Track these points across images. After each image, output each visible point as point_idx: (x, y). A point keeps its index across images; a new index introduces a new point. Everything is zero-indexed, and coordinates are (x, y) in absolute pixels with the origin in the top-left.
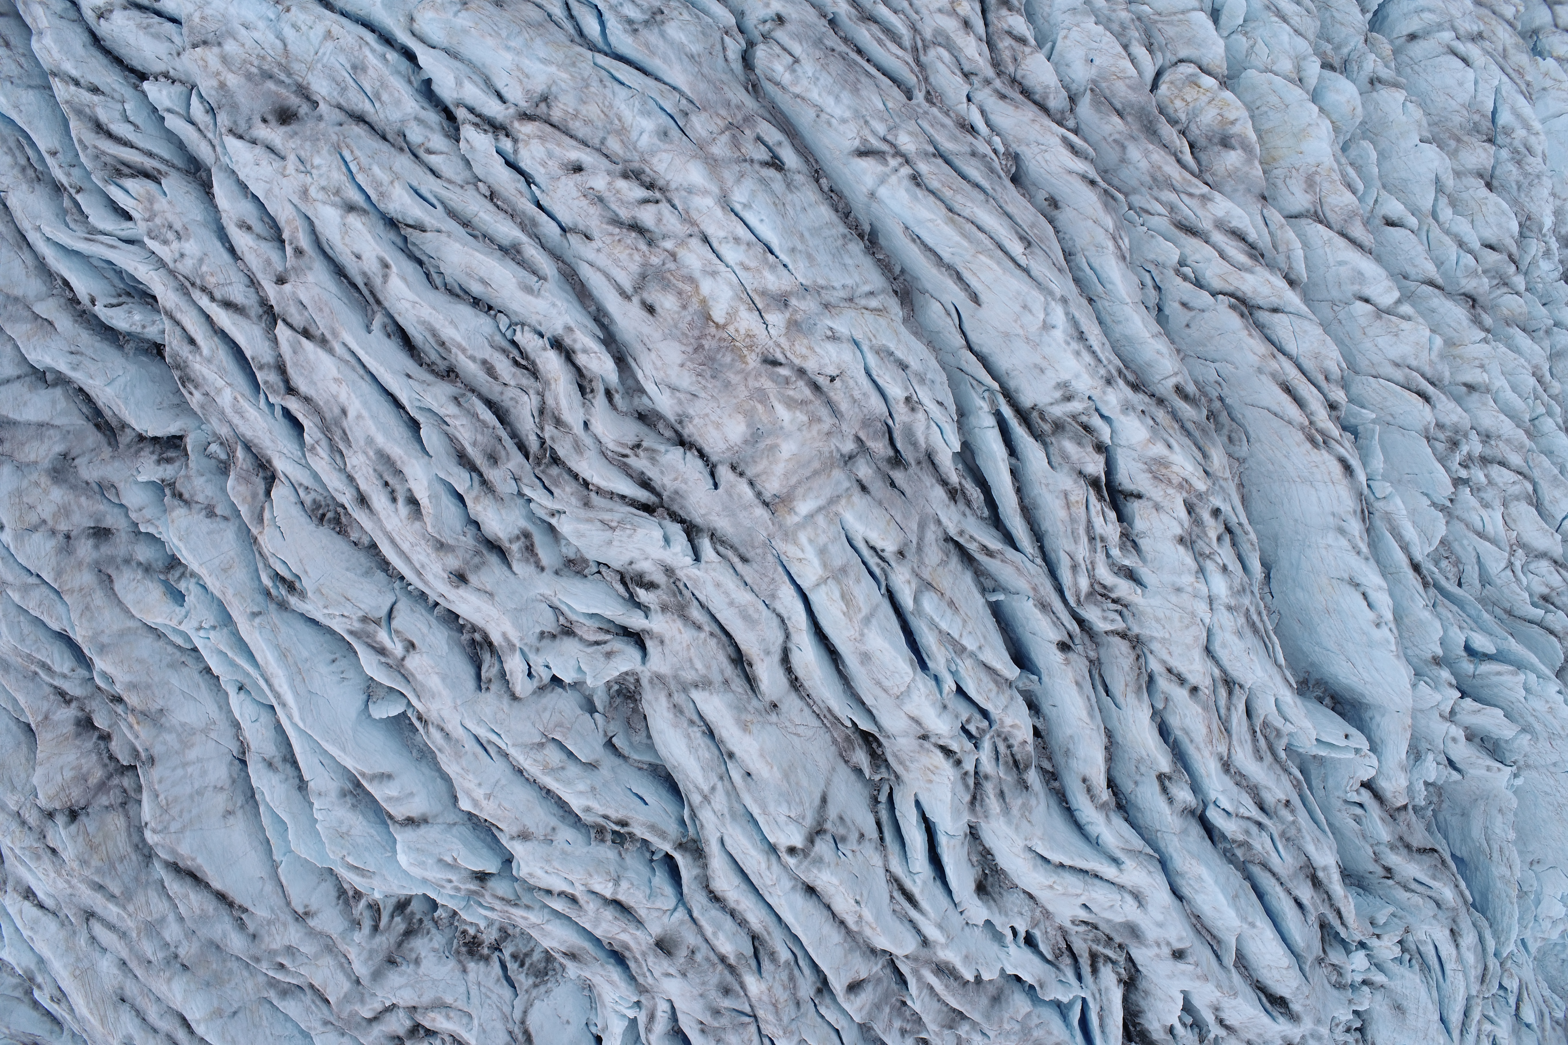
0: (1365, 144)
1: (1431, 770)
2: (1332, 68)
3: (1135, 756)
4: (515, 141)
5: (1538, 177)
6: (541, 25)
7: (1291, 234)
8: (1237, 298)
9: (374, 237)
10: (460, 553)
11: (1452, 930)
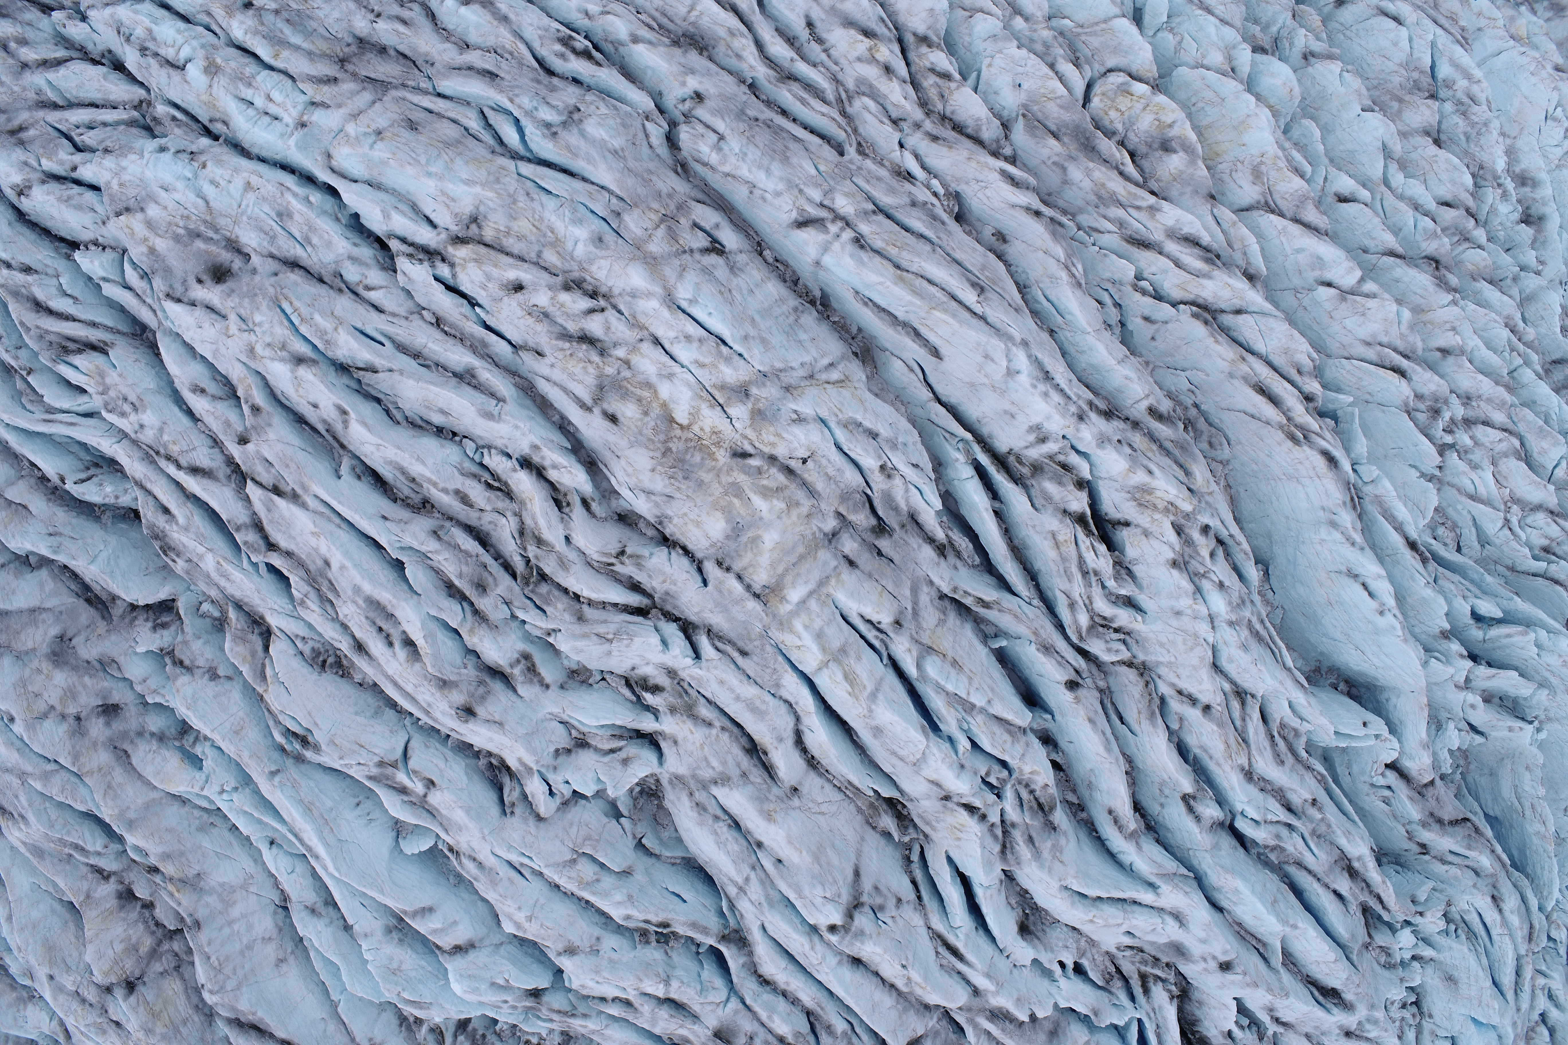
0: (1307, 122)
1: (1454, 737)
2: (1264, 51)
3: (1157, 779)
4: (452, 265)
5: (1485, 124)
6: (459, 142)
7: (1245, 231)
8: (1199, 306)
9: (327, 387)
10: (464, 687)
11: (1493, 897)
